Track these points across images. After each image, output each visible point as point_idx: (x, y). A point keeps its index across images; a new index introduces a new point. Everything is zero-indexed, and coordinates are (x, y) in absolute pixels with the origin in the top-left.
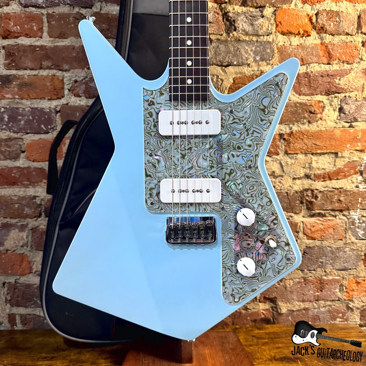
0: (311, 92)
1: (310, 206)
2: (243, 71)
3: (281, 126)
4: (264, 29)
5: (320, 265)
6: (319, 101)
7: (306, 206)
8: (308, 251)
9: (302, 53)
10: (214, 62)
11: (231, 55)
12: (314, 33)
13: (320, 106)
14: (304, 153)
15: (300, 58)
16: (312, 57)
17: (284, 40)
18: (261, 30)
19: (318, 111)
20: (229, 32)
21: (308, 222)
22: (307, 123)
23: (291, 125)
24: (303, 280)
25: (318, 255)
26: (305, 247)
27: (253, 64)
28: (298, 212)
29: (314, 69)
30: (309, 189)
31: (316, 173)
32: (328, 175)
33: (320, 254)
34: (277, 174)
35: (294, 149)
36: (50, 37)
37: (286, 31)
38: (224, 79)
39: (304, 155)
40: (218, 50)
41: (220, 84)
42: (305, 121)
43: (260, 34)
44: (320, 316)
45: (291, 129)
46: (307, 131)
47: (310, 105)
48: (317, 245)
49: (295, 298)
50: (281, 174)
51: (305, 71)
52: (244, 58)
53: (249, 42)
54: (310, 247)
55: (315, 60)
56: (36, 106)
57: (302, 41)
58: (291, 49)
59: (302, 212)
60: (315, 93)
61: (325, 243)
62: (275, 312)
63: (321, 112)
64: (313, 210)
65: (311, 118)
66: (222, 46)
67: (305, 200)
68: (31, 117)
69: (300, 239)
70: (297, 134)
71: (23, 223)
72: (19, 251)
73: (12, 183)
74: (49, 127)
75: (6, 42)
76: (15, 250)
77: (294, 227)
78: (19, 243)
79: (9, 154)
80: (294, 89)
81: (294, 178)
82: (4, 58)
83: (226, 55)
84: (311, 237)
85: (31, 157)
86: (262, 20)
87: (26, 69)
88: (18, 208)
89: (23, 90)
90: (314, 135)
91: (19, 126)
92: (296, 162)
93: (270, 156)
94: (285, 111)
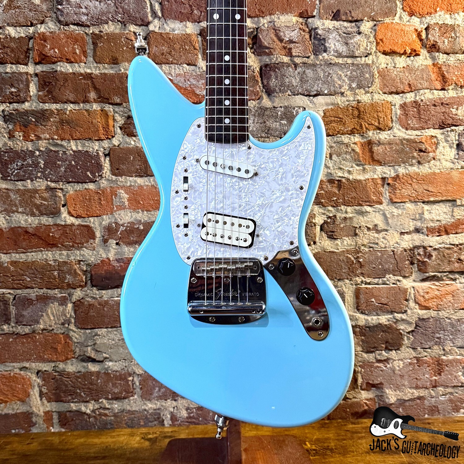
0: (421, 125)
1: (422, 267)
2: (336, 102)
3: (384, 168)
4: (362, 49)
5: (437, 341)
6: (432, 137)
7: (418, 268)
8: (421, 325)
9: (409, 77)
10: (300, 91)
11: (321, 81)
12: (424, 52)
13: (433, 142)
14: (413, 201)
15: (407, 83)
16: (422, 82)
17: (387, 62)
18: (357, 50)
19: (430, 148)
20: (318, 53)
21: (420, 288)
22: (417, 164)
23: (397, 167)
24: (415, 361)
25: (434, 329)
26: (417, 319)
27: (349, 93)
28: (407, 275)
29: (424, 97)
30: (420, 246)
31: (429, 226)
32: (445, 228)
33: (436, 328)
34: (381, 227)
35: (401, 197)
36: (96, 63)
37: (389, 51)
39: (413, 204)
40: (305, 76)
42: (414, 161)
43: (357, 55)
44: (439, 406)
45: (396, 171)
46: (416, 174)
47: (420, 142)
48: (433, 316)
49: (406, 383)
50: (386, 228)
51: (413, 99)
52: (337, 85)
53: (342, 66)
54: (423, 319)
55: (426, 85)
56: (80, 149)
57: (409, 61)
58: (395, 73)
59: (413, 275)
60: (426, 127)
61: (443, 314)
62: (381, 403)
63: (434, 150)
64: (426, 273)
65: (421, 158)
66: (309, 71)
67: (416, 260)
68: (73, 163)
69: (411, 309)
70: (405, 177)
71: (64, 295)
72: (58, 330)
73: (49, 244)
74: (97, 174)
75: (40, 68)
76: (53, 330)
77: (403, 294)
78: (59, 319)
79: (45, 208)
80: (400, 122)
81: (402, 233)
82: (36, 88)
83: (315, 83)
84: (425, 306)
85: (73, 212)
86: (358, 37)
87: (66, 103)
88: (57, 276)
89: (62, 129)
90: (426, 179)
91: (58, 173)
92: (404, 213)
93: (371, 206)
94: (389, 150)
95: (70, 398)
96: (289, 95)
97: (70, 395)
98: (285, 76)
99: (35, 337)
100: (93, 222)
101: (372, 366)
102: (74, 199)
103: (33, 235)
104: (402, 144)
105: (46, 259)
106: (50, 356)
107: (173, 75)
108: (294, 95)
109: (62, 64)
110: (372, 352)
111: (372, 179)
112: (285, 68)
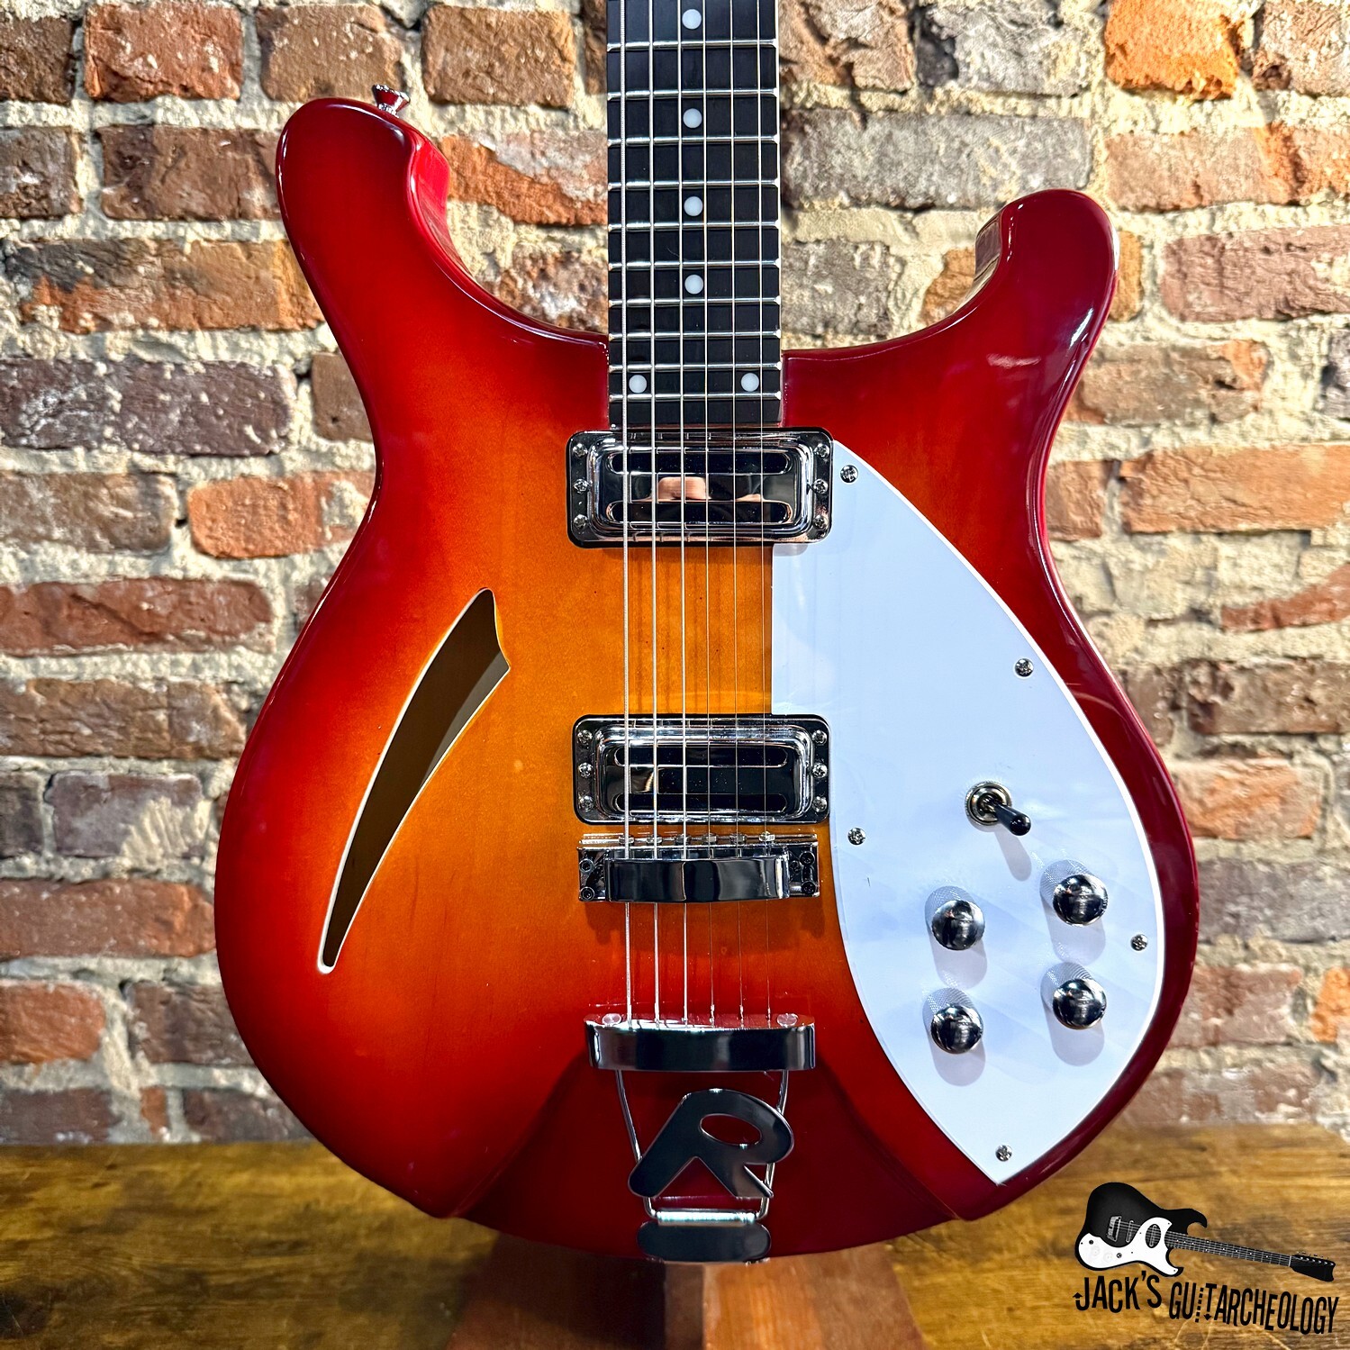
0: (1224, 308)
1: (1202, 719)
3: (1112, 431)
4: (1063, 72)
5: (1227, 925)
6: (1253, 343)
7: (1190, 720)
9: (1197, 163)
10: (876, 193)
11: (937, 167)
12: (1243, 89)
13: (1256, 361)
14: (1189, 529)
15: (1189, 183)
16: (1232, 178)
17: (1135, 115)
18: (1048, 75)
19: (1246, 378)
20: (931, 82)
21: (1193, 774)
22: (1206, 422)
23: (1148, 430)
25: (1223, 891)
29: (1237, 223)
30: (1201, 660)
31: (1229, 602)
32: (1273, 609)
33: (1229, 886)
34: (1092, 605)
35: (1154, 517)
36: (270, 98)
37: (1142, 81)
38: (909, 258)
39: (1189, 538)
40: (891, 148)
41: (894, 276)
42: (1199, 414)
43: (1047, 91)
44: (1220, 1095)
45: (1146, 441)
46: (1203, 450)
47: (1221, 358)
48: (1223, 854)
50: (1106, 606)
51: (1204, 231)
52: (985, 180)
53: (1003, 122)
55: (1243, 188)
56: (225, 356)
57: (1198, 115)
58: (1157, 149)
59: (1175, 739)
60: (1237, 314)
61: (1251, 850)
63: (1256, 383)
64: (1211, 734)
65: (1219, 404)
66: (905, 133)
67: (1184, 698)
68: (204, 398)
70: (1169, 461)
71: (187, 776)
72: (171, 874)
73: (142, 633)
74: (274, 434)
75: (106, 116)
76: (158, 872)
78: (174, 844)
79: (127, 531)
80: (1165, 296)
81: (1151, 620)
82: (98, 176)
83: (920, 170)
84: (1203, 828)
85: (206, 543)
86: (1053, 36)
87: (182, 219)
88: (165, 725)
89: (173, 297)
90: (1229, 467)
91: (163, 428)
92: (1162, 565)
93: (1068, 542)
94: (1128, 379)
95: (210, 1054)
96: (841, 206)
97: (212, 1047)
98: (831, 147)
99: (111, 889)
100: (265, 573)
102: (208, 506)
103: (97, 606)
104: (1168, 361)
105: (132, 675)
106: (154, 942)
107: (498, 137)
108: (858, 206)
109: (168, 101)
111: (1077, 464)
112: (833, 124)
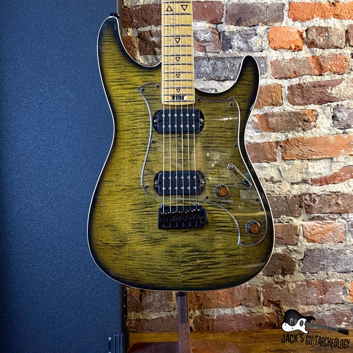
0: (304, 102)
1: (309, 209)
3: (277, 134)
4: (258, 46)
5: (321, 268)
6: (313, 110)
7: (305, 210)
8: (308, 254)
9: (294, 66)
10: (212, 77)
11: (228, 70)
12: (305, 48)
13: (314, 114)
14: (300, 159)
15: (293, 71)
16: (304, 70)
17: (277, 55)
18: (254, 47)
19: (311, 119)
20: (225, 50)
21: (307, 225)
22: (302, 131)
23: (287, 133)
24: (305, 283)
25: (319, 258)
26: (306, 250)
28: (297, 216)
29: (306, 81)
30: (307, 193)
31: (313, 178)
32: (325, 179)
33: (321, 257)
34: (276, 179)
35: (290, 155)
37: (278, 47)
39: (300, 161)
40: (216, 66)
42: (300, 129)
43: (254, 51)
44: (325, 320)
45: (286, 136)
46: (302, 138)
47: (304, 114)
48: (318, 247)
50: (280, 180)
51: (297, 83)
54: (310, 250)
55: (307, 72)
57: (294, 55)
58: (284, 63)
59: (302, 216)
60: (308, 103)
61: (325, 246)
62: (279, 316)
63: (314, 120)
64: (311, 214)
65: (305, 126)
66: (219, 62)
67: (303, 204)
69: (301, 242)
70: (293, 141)
77: (294, 230)
80: (288, 99)
81: (292, 183)
83: (223, 71)
84: (311, 240)
86: (255, 37)
90: (309, 142)
92: (294, 168)
93: (268, 163)
94: (280, 120)
96: (204, 80)
98: (201, 66)
101: (271, 287)
104: (290, 115)
108: (208, 80)
110: (271, 276)
111: (269, 142)
112: (201, 61)
